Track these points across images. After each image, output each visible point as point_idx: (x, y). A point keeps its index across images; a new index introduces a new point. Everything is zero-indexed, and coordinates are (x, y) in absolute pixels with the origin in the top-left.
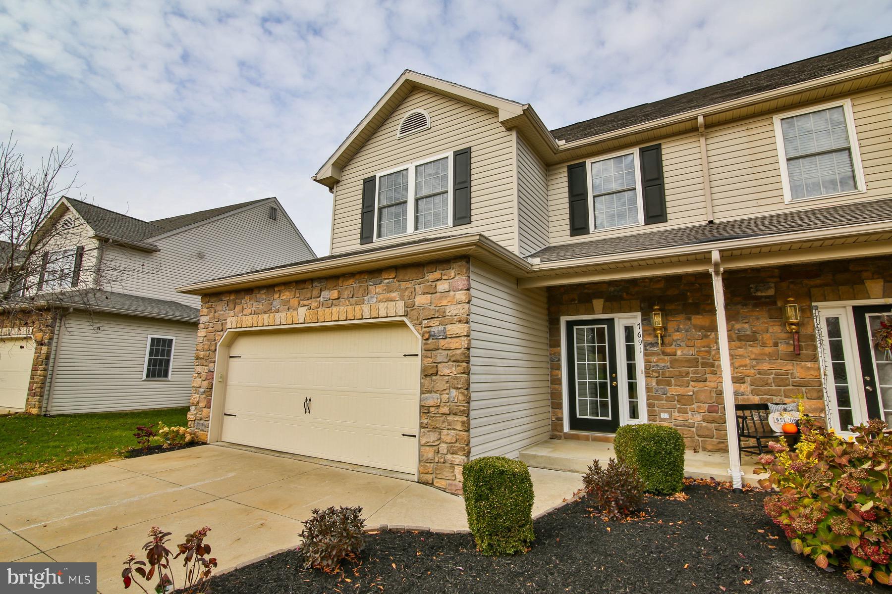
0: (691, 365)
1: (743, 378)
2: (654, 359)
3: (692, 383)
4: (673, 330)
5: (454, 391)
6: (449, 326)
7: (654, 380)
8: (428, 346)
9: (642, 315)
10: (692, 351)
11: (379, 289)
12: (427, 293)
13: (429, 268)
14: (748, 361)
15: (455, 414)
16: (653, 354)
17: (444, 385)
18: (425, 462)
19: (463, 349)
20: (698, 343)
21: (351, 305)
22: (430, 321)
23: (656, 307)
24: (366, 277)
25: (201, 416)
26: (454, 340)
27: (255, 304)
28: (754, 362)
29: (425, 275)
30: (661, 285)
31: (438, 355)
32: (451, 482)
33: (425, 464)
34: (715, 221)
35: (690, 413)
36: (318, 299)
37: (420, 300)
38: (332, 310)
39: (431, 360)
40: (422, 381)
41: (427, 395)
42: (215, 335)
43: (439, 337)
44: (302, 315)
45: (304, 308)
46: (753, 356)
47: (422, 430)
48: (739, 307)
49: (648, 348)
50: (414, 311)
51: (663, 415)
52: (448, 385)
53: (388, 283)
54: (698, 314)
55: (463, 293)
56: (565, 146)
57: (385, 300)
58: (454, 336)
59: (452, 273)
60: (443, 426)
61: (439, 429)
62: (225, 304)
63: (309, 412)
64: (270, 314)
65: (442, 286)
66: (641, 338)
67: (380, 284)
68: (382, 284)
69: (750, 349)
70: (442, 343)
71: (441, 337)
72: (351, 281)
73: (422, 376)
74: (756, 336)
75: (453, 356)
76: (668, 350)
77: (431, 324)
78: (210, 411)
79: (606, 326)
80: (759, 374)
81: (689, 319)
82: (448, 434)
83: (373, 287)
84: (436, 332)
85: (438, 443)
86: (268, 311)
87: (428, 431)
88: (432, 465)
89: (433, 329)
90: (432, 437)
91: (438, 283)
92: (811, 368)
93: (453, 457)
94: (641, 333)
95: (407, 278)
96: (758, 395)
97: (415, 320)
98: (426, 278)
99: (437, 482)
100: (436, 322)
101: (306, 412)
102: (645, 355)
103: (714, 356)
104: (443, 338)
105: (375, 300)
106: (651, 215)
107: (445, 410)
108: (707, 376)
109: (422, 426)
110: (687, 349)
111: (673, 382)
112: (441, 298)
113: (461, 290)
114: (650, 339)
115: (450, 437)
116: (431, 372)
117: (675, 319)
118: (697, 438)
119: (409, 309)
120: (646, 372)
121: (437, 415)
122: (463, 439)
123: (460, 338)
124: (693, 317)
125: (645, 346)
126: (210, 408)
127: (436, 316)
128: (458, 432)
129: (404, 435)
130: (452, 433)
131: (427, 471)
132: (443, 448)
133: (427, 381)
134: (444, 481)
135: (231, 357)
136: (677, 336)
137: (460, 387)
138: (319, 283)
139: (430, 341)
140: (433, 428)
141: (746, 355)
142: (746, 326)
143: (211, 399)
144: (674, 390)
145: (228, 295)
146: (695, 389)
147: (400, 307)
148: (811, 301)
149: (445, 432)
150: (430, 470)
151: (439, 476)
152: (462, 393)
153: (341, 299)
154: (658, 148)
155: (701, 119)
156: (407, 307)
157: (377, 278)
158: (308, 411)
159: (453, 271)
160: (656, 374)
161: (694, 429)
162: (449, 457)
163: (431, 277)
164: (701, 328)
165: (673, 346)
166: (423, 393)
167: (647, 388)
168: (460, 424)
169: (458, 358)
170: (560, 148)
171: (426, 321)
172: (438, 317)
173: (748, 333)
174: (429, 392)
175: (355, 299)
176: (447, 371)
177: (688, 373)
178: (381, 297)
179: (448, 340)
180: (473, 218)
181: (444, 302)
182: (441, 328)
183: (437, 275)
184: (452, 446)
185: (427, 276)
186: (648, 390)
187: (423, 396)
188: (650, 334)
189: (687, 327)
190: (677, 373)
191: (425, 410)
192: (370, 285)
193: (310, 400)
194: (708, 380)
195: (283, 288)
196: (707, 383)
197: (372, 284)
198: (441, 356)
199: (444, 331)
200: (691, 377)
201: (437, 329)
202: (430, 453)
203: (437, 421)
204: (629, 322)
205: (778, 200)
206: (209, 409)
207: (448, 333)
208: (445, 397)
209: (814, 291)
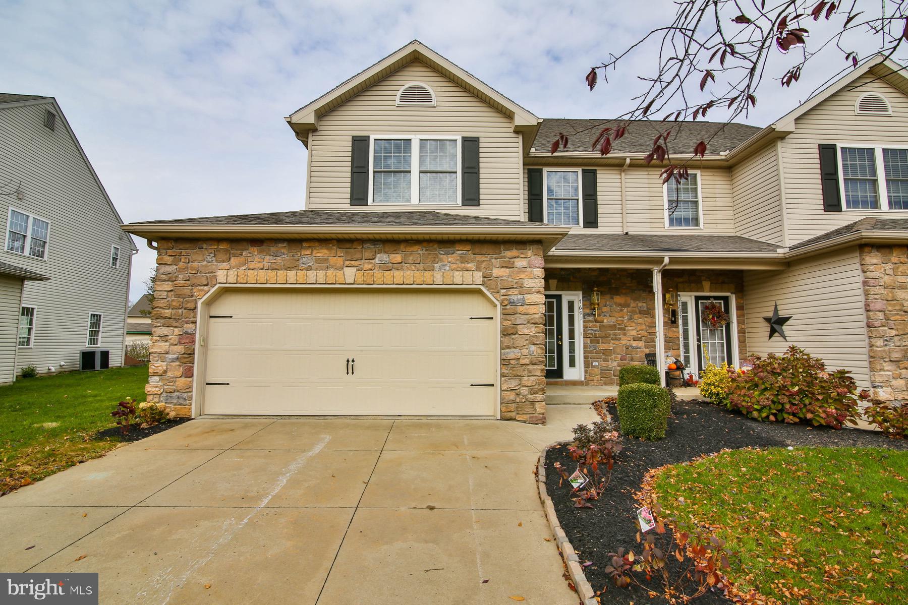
0: (611, 329)
1: (641, 338)
2: (590, 325)
3: (612, 341)
4: (602, 305)
5: (533, 346)
6: (526, 295)
7: (589, 339)
8: (506, 311)
9: (583, 294)
10: (614, 320)
11: (451, 258)
12: (505, 267)
13: (507, 247)
14: (644, 327)
15: (535, 364)
16: (589, 321)
17: (523, 342)
18: (506, 403)
19: (540, 314)
20: (617, 314)
21: (417, 270)
22: (509, 291)
23: (596, 289)
24: (436, 246)
25: (174, 387)
26: (531, 307)
27: (267, 258)
28: (647, 328)
29: (501, 251)
30: (596, 273)
31: (518, 318)
32: (532, 415)
33: (507, 405)
34: (629, 233)
35: (610, 361)
36: (373, 261)
37: (497, 272)
38: (393, 273)
39: (510, 323)
40: (502, 339)
41: (507, 350)
42: (192, 289)
43: (518, 304)
44: (350, 275)
45: (353, 268)
46: (647, 324)
47: (503, 379)
48: (641, 292)
49: (586, 317)
50: (491, 281)
51: (595, 364)
52: (527, 342)
53: (462, 254)
54: (617, 295)
55: (540, 271)
56: (535, 154)
57: (459, 269)
58: (533, 303)
59: (529, 253)
60: (524, 374)
61: (520, 376)
62: (211, 253)
63: (353, 373)
64: (298, 271)
65: (520, 263)
66: (582, 310)
67: (453, 254)
68: (455, 255)
69: (646, 319)
70: (520, 309)
71: (520, 304)
72: (416, 248)
73: (502, 335)
74: (648, 311)
75: (532, 319)
76: (599, 319)
77: (510, 293)
78: (192, 380)
79: (555, 300)
80: (650, 335)
81: (612, 298)
82: (528, 380)
83: (445, 256)
84: (515, 299)
85: (519, 387)
86: (295, 268)
87: (509, 379)
88: (513, 405)
89: (512, 297)
90: (513, 383)
91: (516, 260)
92: (675, 331)
93: (534, 397)
94: (582, 307)
95: (484, 252)
96: (648, 348)
97: (493, 289)
98: (503, 254)
99: (519, 417)
100: (516, 292)
101: (348, 373)
102: (584, 322)
103: (626, 323)
104: (521, 305)
105: (448, 268)
106: (588, 221)
107: (527, 361)
108: (621, 336)
109: (502, 375)
110: (610, 318)
111: (601, 340)
112: (518, 273)
113: (538, 268)
114: (588, 311)
115: (530, 382)
116: (511, 332)
117: (604, 297)
118: (613, 377)
119: (486, 279)
120: (584, 334)
121: (516, 366)
122: (542, 382)
123: (537, 305)
124: (614, 297)
125: (584, 316)
126: (192, 376)
127: (515, 287)
128: (538, 378)
129: (472, 385)
130: (533, 378)
131: (509, 410)
132: (524, 391)
133: (506, 340)
134: (525, 415)
135: (211, 317)
136: (605, 309)
137: (538, 343)
138: (372, 245)
139: (508, 307)
140: (515, 376)
141: (643, 323)
142: (644, 305)
143: (193, 367)
144: (602, 346)
145: (216, 243)
146: (614, 345)
147: (478, 277)
148: (678, 291)
149: (526, 378)
150: (512, 409)
151: (520, 412)
152: (541, 348)
153: (403, 264)
154: (594, 172)
155: (628, 161)
156: (484, 277)
157: (449, 248)
158: (350, 371)
159: (530, 251)
160: (590, 336)
161: (612, 372)
162: (530, 397)
163: (509, 254)
164: (620, 305)
165: (602, 316)
166: (503, 349)
167: (584, 345)
168: (540, 371)
169: (538, 321)
170: (530, 154)
171: (505, 291)
172: (516, 288)
173: (645, 309)
174: (509, 348)
175: (421, 265)
176: (526, 331)
177: (610, 335)
178: (454, 266)
179: (525, 306)
180: (481, 202)
181: (522, 276)
182: (520, 297)
183: (514, 252)
184: (533, 388)
185: (504, 253)
186: (585, 346)
187: (503, 351)
188: (588, 308)
189: (611, 304)
190: (604, 335)
191: (505, 362)
192: (441, 254)
193: (353, 361)
194: (622, 339)
195: (317, 244)
196: (621, 341)
197: (443, 253)
198: (520, 319)
199: (523, 299)
200: (612, 337)
201: (516, 297)
202: (511, 396)
203: (517, 370)
204: (571, 298)
205: (661, 225)
206: (190, 379)
207: (527, 301)
208: (525, 351)
209: (680, 285)
